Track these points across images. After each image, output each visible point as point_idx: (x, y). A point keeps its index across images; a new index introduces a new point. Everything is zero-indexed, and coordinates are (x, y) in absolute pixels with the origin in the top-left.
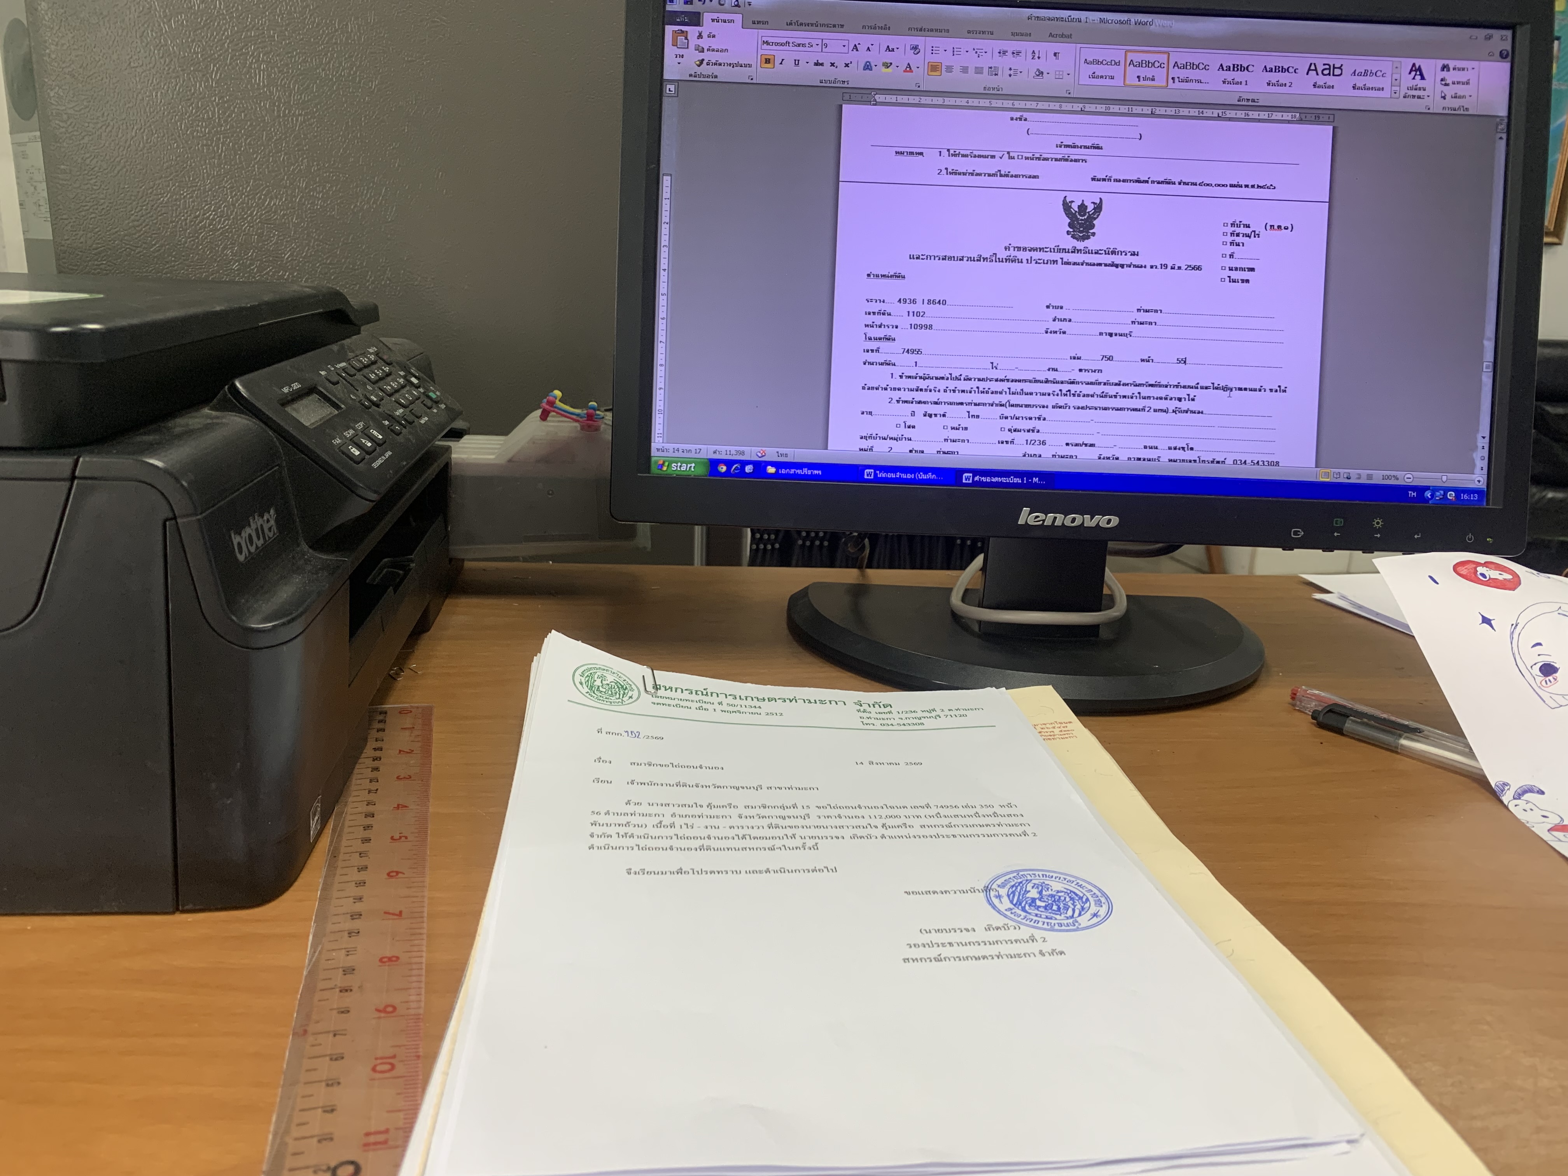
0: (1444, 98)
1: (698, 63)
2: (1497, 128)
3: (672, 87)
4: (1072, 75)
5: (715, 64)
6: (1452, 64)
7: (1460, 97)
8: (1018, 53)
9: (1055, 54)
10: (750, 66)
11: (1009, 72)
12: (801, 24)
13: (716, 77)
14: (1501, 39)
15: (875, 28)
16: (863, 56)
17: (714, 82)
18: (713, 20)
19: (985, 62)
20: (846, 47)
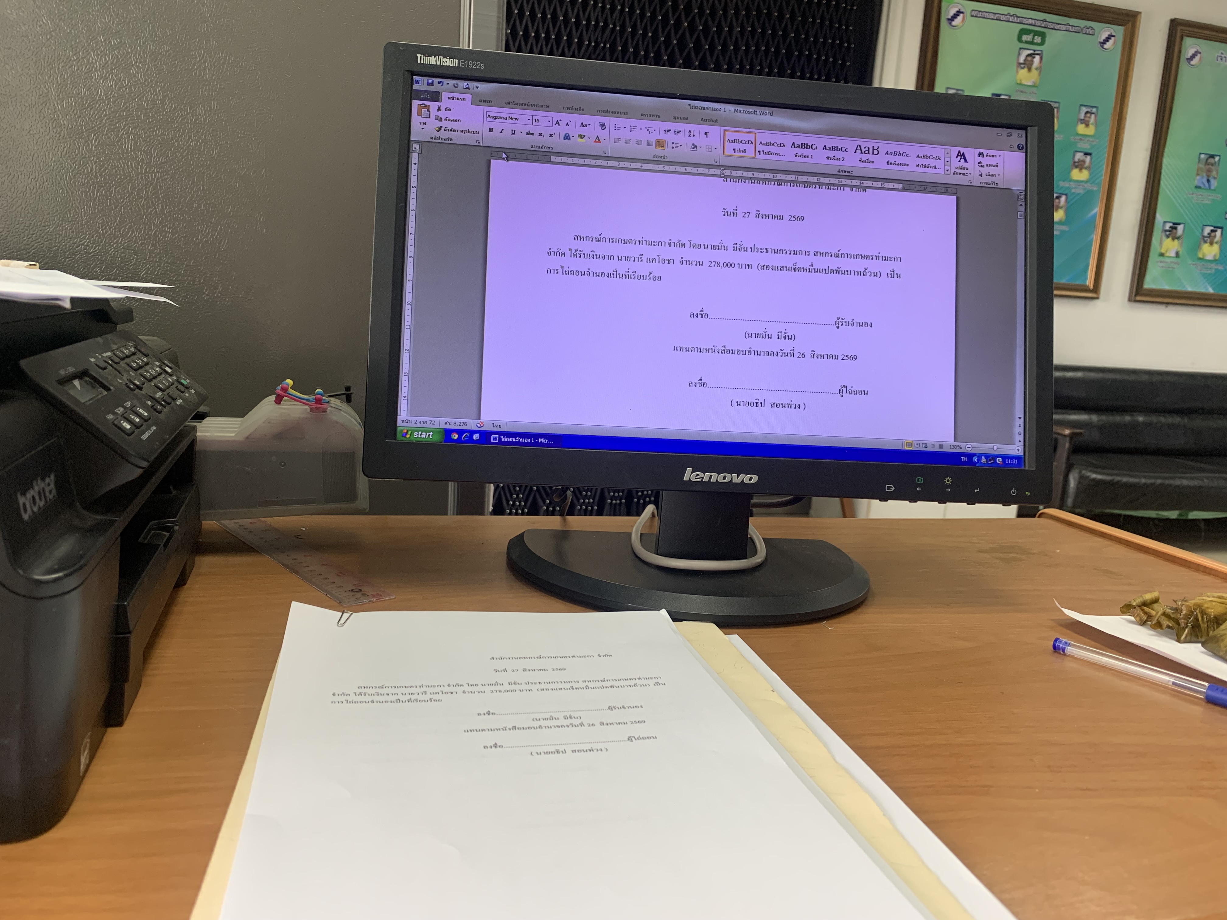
0: (981, 175)
1: (437, 129)
2: (1018, 198)
3: (417, 146)
4: (718, 149)
5: (451, 130)
6: (985, 152)
7: (992, 175)
8: (679, 131)
9: (706, 133)
10: (478, 133)
11: (672, 145)
12: (517, 104)
13: (451, 140)
14: (1018, 138)
15: (572, 109)
16: (562, 130)
17: (449, 144)
18: (449, 98)
19: (654, 137)
20: (551, 122)
